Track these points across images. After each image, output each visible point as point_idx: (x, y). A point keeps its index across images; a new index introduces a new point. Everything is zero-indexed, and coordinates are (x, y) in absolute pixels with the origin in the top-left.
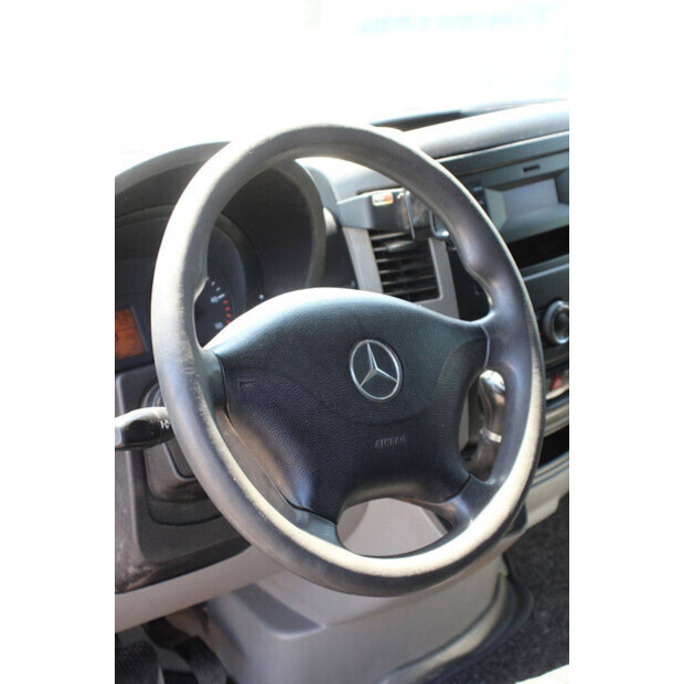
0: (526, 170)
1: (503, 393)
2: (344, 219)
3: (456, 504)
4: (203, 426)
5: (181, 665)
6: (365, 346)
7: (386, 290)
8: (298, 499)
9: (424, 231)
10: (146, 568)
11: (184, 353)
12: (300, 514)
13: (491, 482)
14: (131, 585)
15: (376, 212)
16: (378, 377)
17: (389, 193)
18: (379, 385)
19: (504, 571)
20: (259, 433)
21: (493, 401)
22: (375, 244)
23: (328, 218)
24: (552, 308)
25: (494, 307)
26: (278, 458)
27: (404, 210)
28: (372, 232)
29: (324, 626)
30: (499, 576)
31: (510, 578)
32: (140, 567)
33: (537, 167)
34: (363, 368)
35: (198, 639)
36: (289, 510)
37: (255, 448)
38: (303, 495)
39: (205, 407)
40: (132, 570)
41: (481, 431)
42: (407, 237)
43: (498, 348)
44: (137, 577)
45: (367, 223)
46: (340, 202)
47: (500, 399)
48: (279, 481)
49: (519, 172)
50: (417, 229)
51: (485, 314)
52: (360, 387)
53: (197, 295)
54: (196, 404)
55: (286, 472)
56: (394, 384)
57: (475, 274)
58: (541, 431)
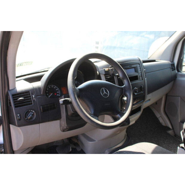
0: (130, 66)
1: (126, 101)
2: (100, 73)
3: (118, 116)
4: (76, 99)
5: (74, 147)
6: (103, 89)
7: (106, 81)
8: (92, 113)
9: (113, 75)
10: (67, 127)
11: (73, 87)
12: (92, 115)
13: (124, 112)
14: (65, 131)
15: (106, 71)
16: (105, 94)
17: (108, 69)
18: (106, 95)
19: (126, 134)
20: (85, 102)
21: (125, 102)
22: (105, 77)
23: (98, 72)
24: (134, 89)
25: (125, 84)
26: (88, 106)
27: (110, 71)
28: (105, 75)
29: (97, 141)
30: (125, 135)
31: (127, 135)
32: (66, 127)
33: (131, 66)
34: (103, 92)
35: (77, 143)
36: (90, 114)
37: (84, 104)
38: (92, 112)
39: (76, 96)
40: (65, 128)
41: (123, 108)
42: (111, 76)
43: (125, 91)
44: (66, 129)
45: (104, 73)
46: (100, 70)
47: (126, 102)
48: (88, 110)
49: (128, 67)
50: (112, 74)
51: (123, 85)
52: (102, 95)
53: (75, 78)
54: (74, 95)
55: (90, 109)
56: (108, 95)
57: (121, 79)
58: (131, 109)
